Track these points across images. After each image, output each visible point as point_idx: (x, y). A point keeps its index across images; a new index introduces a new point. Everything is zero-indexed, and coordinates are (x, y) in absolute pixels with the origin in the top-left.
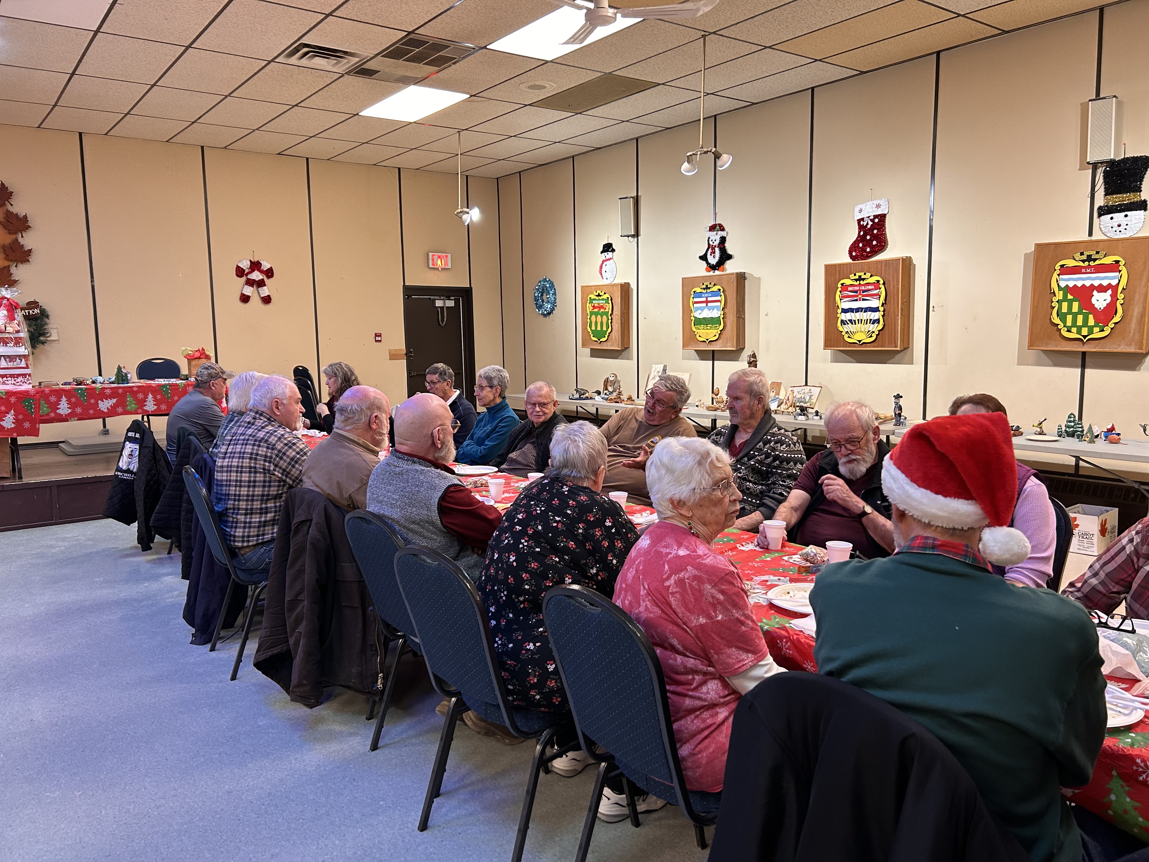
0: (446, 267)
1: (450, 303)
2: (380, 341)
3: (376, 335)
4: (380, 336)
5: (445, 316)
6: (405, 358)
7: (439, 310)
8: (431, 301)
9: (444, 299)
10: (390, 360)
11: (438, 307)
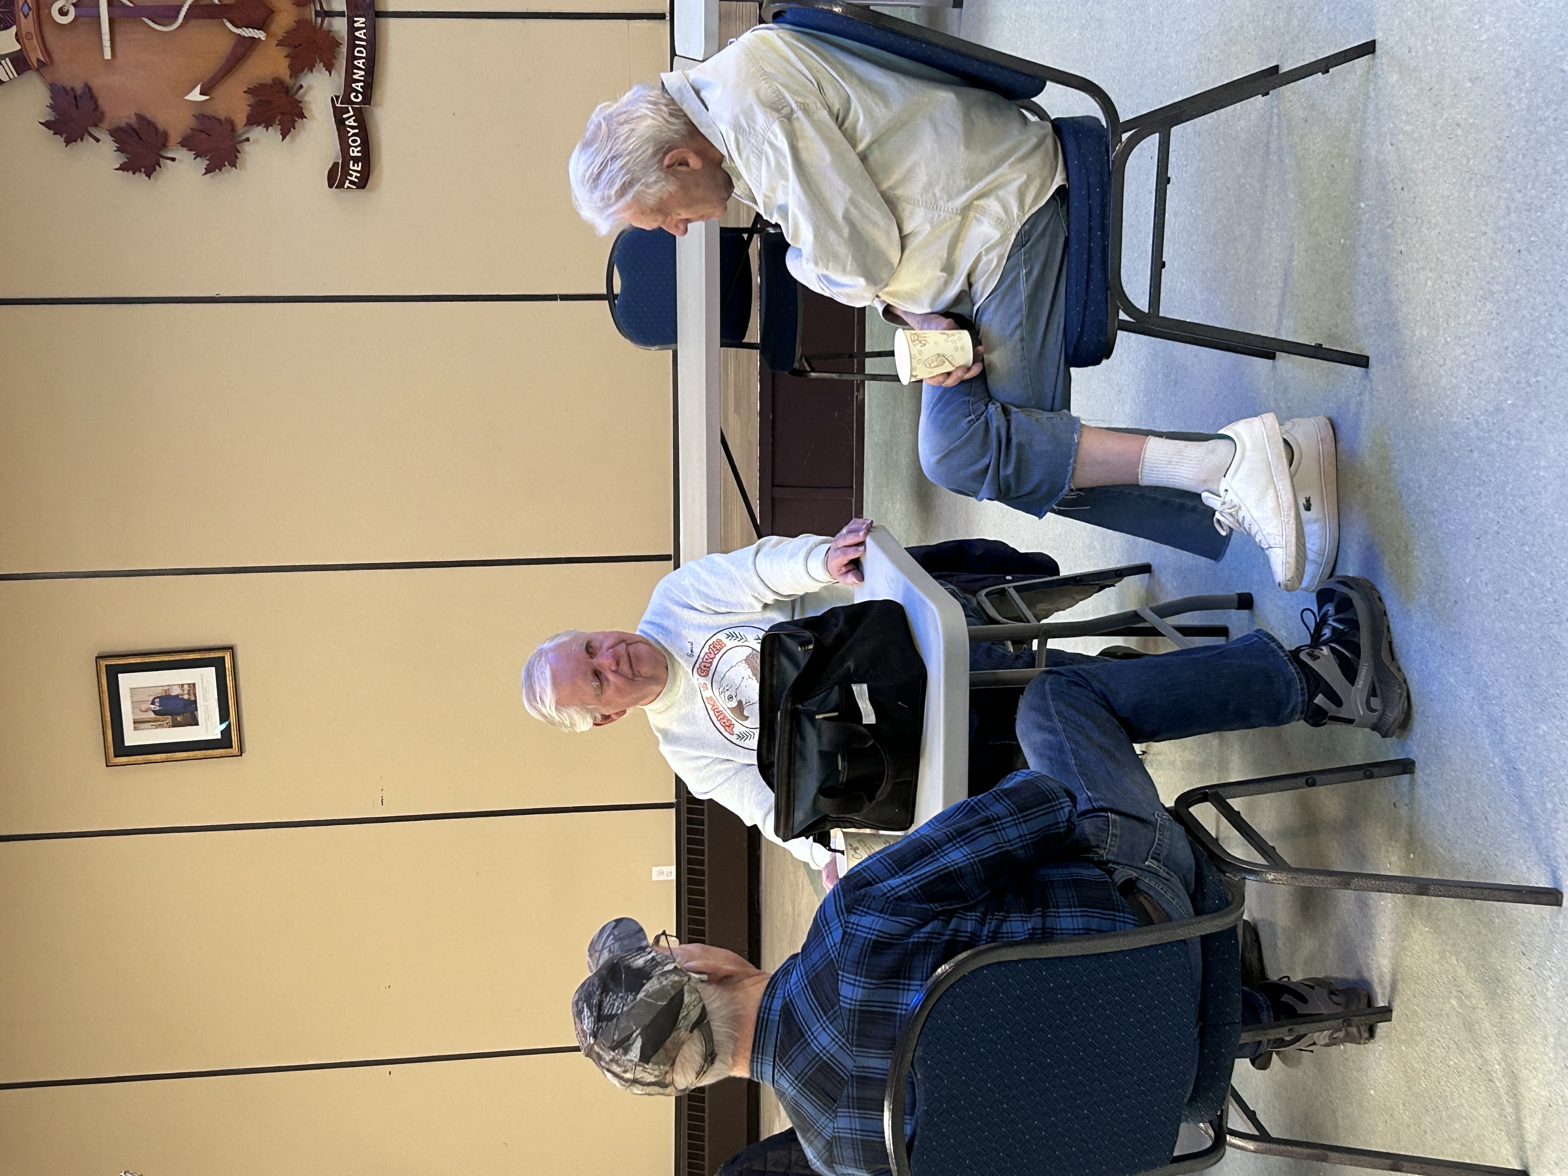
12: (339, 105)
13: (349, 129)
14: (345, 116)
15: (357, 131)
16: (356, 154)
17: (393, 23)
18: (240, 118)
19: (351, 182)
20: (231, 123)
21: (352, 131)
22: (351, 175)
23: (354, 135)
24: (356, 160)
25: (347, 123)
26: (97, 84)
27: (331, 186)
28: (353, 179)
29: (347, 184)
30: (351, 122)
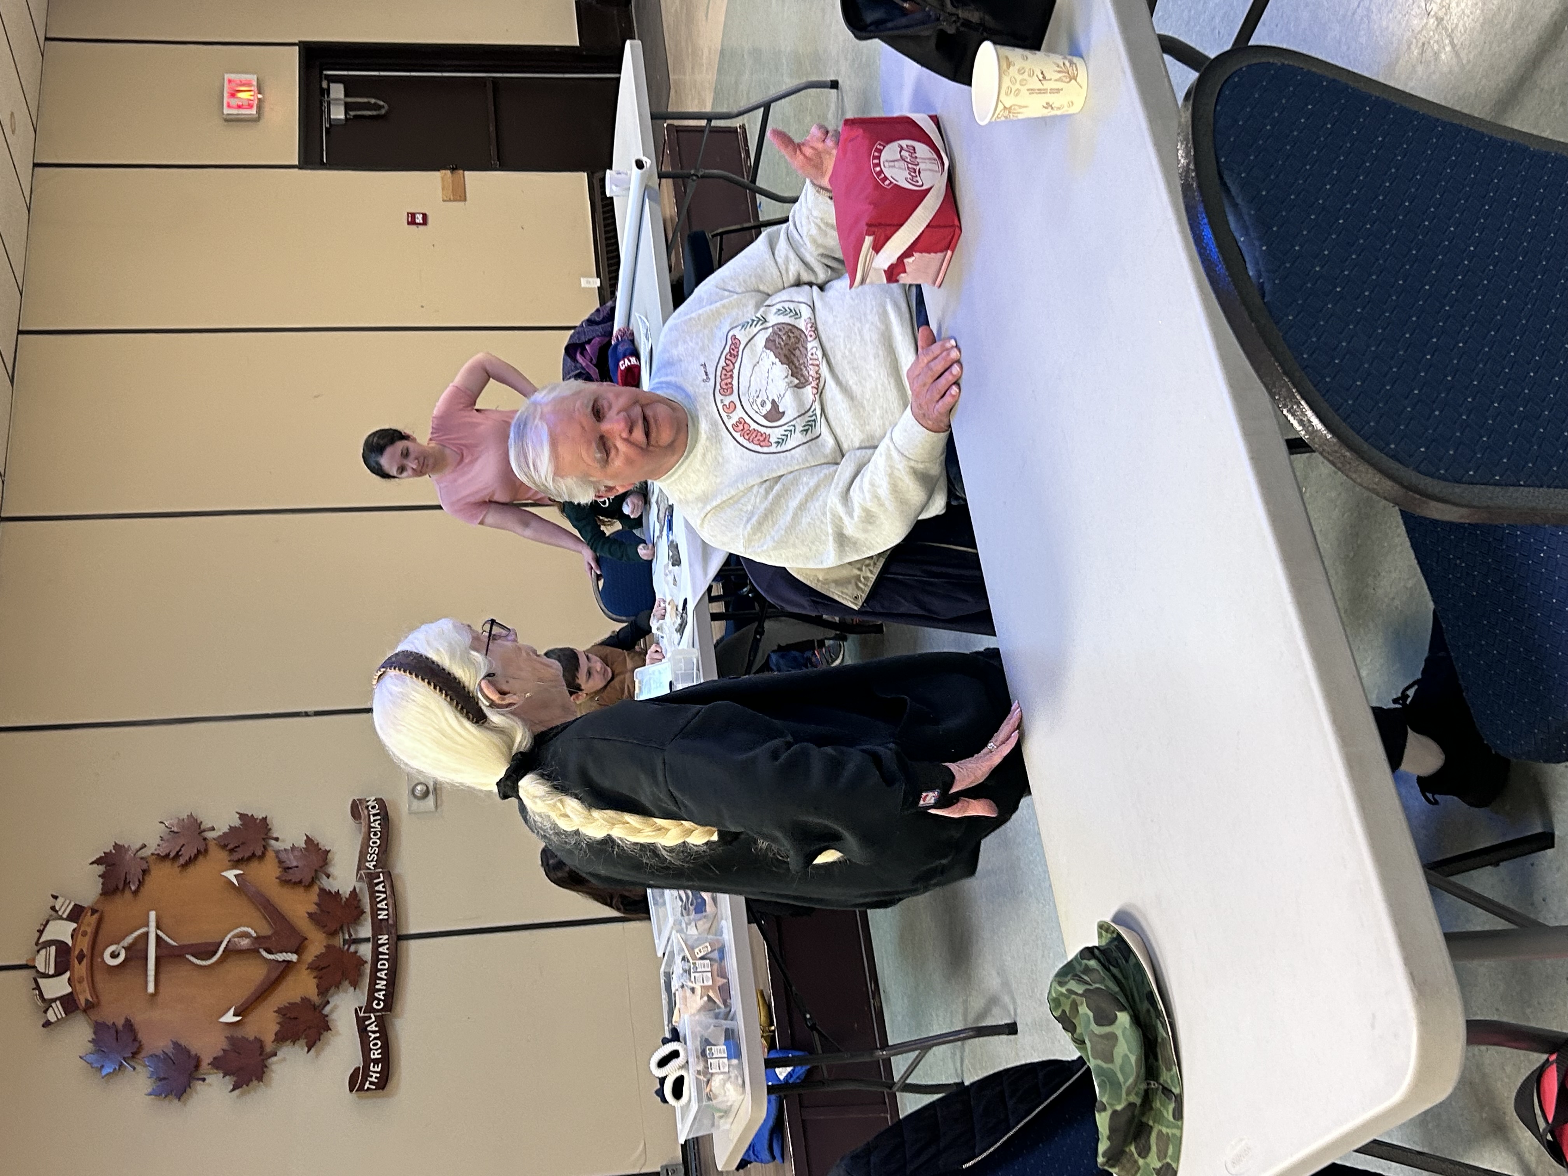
0: (255, 83)
1: (337, 91)
2: (425, 216)
3: (412, 222)
4: (413, 215)
5: (366, 100)
6: (461, 172)
7: (352, 113)
8: (334, 126)
9: (329, 104)
10: (465, 200)
11: (346, 113)
12: (362, 1015)
13: (370, 1034)
14: (367, 1023)
15: (378, 1035)
16: (377, 1056)
17: (413, 944)
18: (269, 1038)
19: (371, 1083)
20: (259, 1043)
21: (373, 1036)
22: (371, 1076)
23: (375, 1038)
24: (377, 1062)
25: (369, 1029)
26: (138, 1019)
27: (351, 1090)
28: (373, 1079)
29: (367, 1085)
30: (373, 1028)
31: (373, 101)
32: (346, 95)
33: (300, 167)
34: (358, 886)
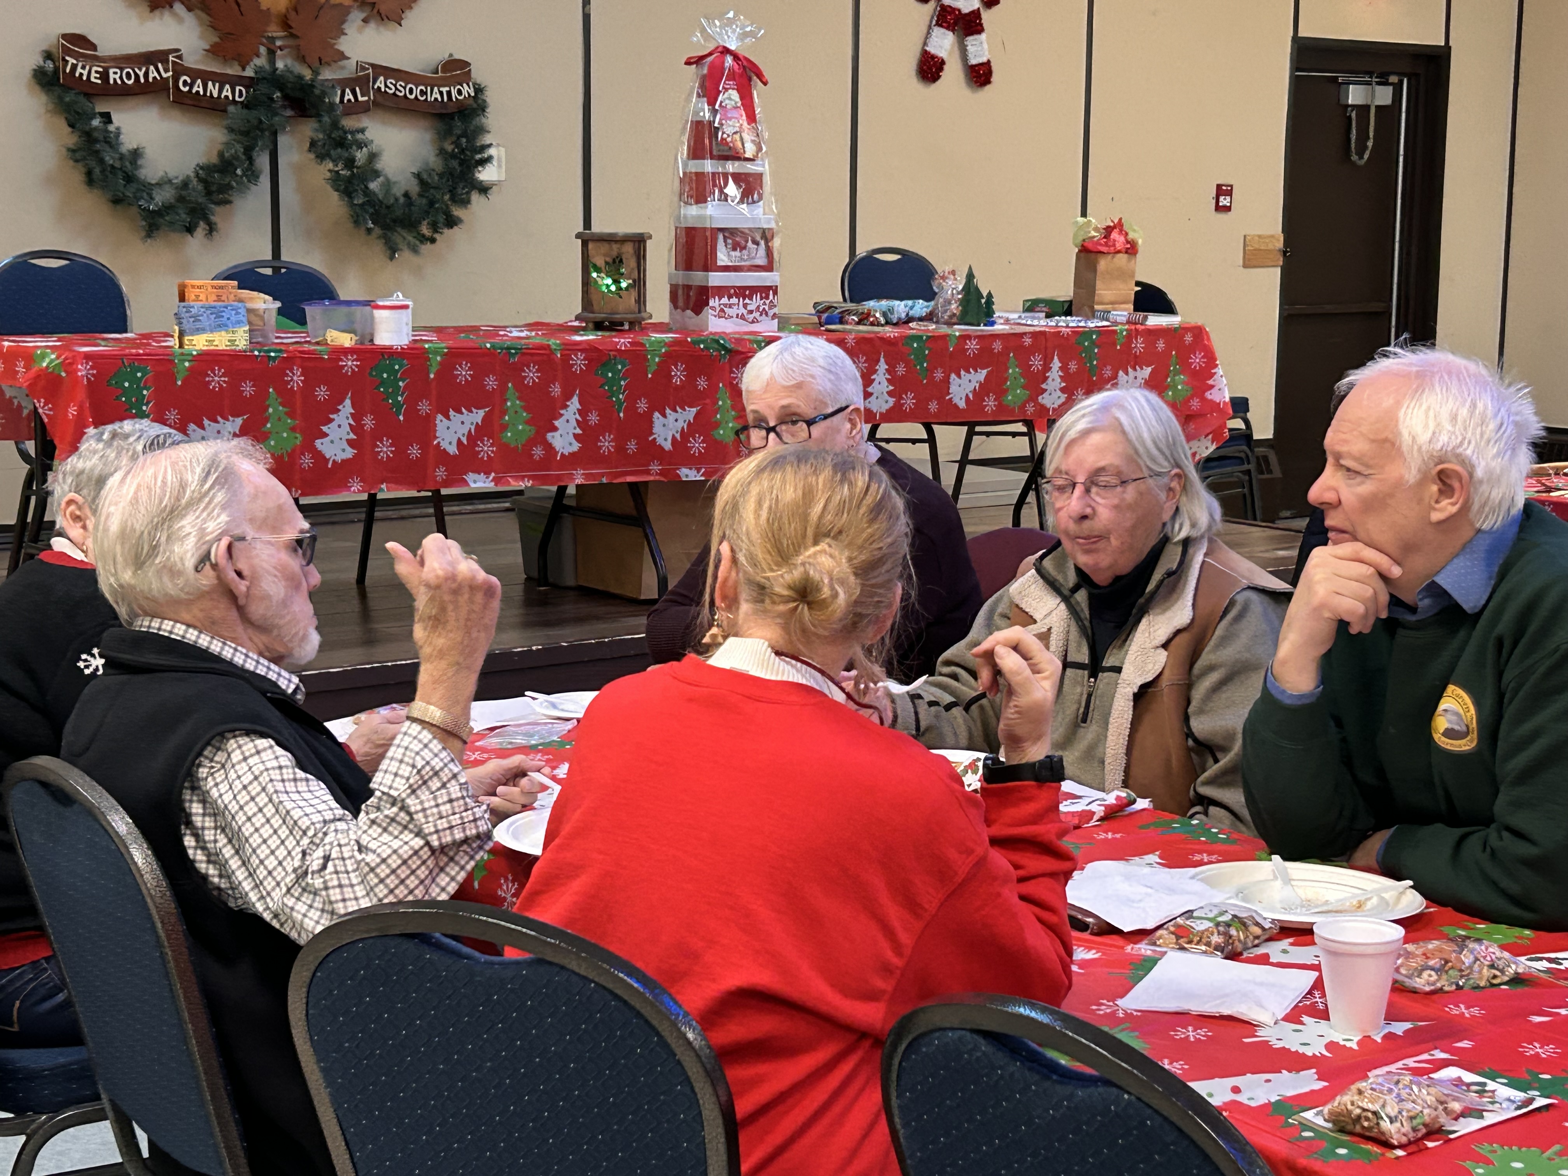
1: (1383, 96)
2: (1228, 209)
3: (1222, 190)
4: (1229, 193)
5: (1371, 134)
6: (1281, 263)
7: (1354, 115)
8: (1339, 87)
9: (1368, 83)
10: (1245, 266)
11: (1353, 106)
30: (153, 74)
31: (1370, 144)
32: (1377, 107)
33: (1296, 39)
34: (351, 64)
